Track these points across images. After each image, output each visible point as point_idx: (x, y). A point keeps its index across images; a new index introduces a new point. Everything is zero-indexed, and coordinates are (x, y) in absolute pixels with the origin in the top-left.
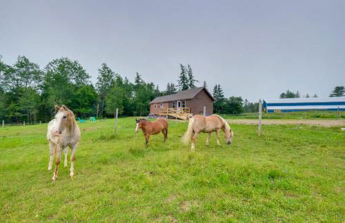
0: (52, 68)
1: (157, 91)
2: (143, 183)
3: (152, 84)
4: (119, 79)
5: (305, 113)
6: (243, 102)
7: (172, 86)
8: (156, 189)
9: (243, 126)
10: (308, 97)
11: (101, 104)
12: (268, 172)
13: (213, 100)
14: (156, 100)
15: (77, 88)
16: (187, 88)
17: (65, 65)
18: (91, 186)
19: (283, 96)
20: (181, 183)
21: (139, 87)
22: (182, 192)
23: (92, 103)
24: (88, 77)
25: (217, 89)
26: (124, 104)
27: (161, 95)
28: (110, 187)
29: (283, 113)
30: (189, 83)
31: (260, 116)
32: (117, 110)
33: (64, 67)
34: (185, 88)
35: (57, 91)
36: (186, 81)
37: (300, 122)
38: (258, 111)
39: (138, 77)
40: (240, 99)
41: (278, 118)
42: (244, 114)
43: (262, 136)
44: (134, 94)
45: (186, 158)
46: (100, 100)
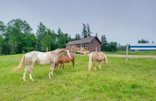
0: (11, 24)
1: (70, 38)
2: (61, 90)
3: (67, 34)
4: (49, 31)
5: (152, 52)
6: (117, 45)
7: (79, 35)
8: (69, 94)
9: (117, 58)
10: (153, 43)
11: (38, 44)
12: (132, 84)
13: (101, 44)
14: (70, 43)
15: (25, 36)
16: (87, 37)
17: (18, 23)
18: (31, 91)
19: (139, 42)
20: (83, 90)
21: (60, 35)
22: (83, 96)
23: (33, 44)
24: (31, 29)
25: (104, 38)
26: (51, 45)
27: (72, 40)
28: (43, 92)
29: (140, 51)
30: (88, 34)
31: (127, 53)
32: (47, 48)
33: (18, 24)
34: (86, 37)
35: (14, 37)
36: (86, 33)
37: (149, 56)
38: (126, 50)
39: (59, 30)
40: (116, 43)
41: (137, 54)
42: (119, 52)
43: (128, 64)
44: (57, 40)
45: (86, 76)
46: (37, 42)
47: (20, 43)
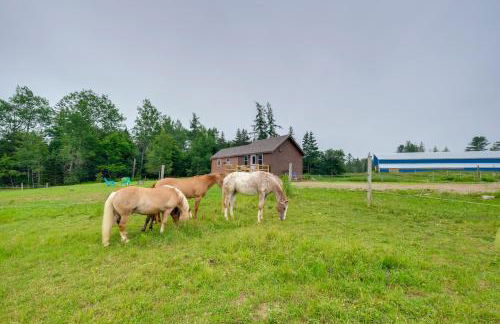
0: (67, 105)
1: (222, 140)
2: (200, 276)
3: (215, 130)
4: (168, 122)
5: (433, 174)
6: (345, 158)
7: (244, 133)
8: (219, 286)
9: (344, 191)
10: (435, 151)
11: (138, 158)
12: (382, 259)
13: (303, 154)
14: (221, 153)
15: (104, 135)
16: (266, 136)
17: (87, 101)
18: (120, 281)
19: (401, 149)
20: (255, 276)
21: (196, 133)
22: (257, 291)
23: (127, 156)
24: (121, 119)
25: (309, 139)
26: (173, 159)
27: (228, 145)
28: (150, 282)
29: (402, 174)
30: (268, 129)
31: (369, 179)
32: (163, 167)
33: (86, 104)
34: (263, 136)
35: (75, 138)
36: (264, 125)
37: (425, 186)
38: (366, 170)
39: (195, 120)
40: (340, 153)
41: (395, 181)
42: (347, 174)
43: (373, 207)
44: (188, 144)
45: (263, 239)
46: (137, 152)
47: (92, 154)
